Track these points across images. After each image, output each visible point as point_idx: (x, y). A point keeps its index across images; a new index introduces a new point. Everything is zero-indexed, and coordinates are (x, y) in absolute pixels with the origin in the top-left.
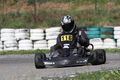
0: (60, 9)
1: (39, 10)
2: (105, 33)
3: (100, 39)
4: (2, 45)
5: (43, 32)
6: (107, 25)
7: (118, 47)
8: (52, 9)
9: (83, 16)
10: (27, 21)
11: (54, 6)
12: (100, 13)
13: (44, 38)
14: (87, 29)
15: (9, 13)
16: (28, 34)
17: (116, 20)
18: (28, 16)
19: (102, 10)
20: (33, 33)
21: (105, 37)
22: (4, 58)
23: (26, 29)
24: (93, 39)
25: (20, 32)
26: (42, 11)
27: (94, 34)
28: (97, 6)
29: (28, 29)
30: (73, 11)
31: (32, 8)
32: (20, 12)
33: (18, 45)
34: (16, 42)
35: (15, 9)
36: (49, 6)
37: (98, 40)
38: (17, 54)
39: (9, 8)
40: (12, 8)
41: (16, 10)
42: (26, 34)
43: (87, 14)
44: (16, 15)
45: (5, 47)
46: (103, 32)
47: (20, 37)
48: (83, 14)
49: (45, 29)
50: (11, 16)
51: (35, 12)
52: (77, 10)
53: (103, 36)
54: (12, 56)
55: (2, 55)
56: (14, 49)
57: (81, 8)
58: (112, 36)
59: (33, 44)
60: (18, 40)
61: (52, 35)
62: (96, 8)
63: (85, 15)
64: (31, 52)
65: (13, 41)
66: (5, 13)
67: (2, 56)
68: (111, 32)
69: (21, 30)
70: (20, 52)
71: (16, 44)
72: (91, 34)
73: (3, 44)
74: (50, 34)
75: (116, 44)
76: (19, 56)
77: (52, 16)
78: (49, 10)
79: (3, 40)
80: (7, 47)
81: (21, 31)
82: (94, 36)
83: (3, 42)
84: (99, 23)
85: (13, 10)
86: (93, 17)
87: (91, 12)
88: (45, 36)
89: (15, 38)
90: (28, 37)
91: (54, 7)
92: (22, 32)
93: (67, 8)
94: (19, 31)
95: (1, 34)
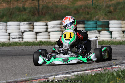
0: (61, 4)
1: (42, 5)
2: (101, 26)
3: (97, 31)
4: (9, 37)
5: (45, 25)
6: (102, 18)
7: (113, 38)
8: (54, 4)
9: (81, 10)
11: (56, 1)
12: (96, 7)
13: (46, 30)
14: (86, 22)
15: (16, 7)
16: (32, 27)
17: (111, 14)
18: (32, 9)
19: (98, 5)
20: (36, 26)
21: (101, 29)
22: (9, 50)
23: (30, 22)
24: (91, 32)
25: (25, 25)
26: (45, 6)
27: (92, 27)
28: (94, 1)
29: (32, 23)
30: (72, 6)
31: (36, 2)
32: (26, 6)
33: (22, 36)
34: (21, 34)
37: (95, 32)
38: (21, 45)
39: (15, 3)
40: (18, 3)
41: (21, 5)
42: (30, 27)
43: (85, 8)
44: (22, 9)
45: (11, 38)
46: (100, 25)
47: (25, 29)
48: (82, 8)
49: (47, 22)
50: (17, 10)
51: (39, 6)
52: (76, 5)
53: (99, 29)
54: (16, 48)
55: (7, 46)
56: (19, 40)
57: (79, 3)
58: (107, 29)
59: (37, 36)
60: (23, 32)
61: (54, 28)
62: (93, 3)
64: (34, 44)
65: (18, 33)
66: (12, 7)
68: (107, 25)
69: (25, 23)
70: (24, 44)
72: (88, 27)
73: (9, 36)
74: (52, 27)
75: (111, 36)
76: (23, 48)
77: (53, 11)
78: (51, 4)
79: (9, 32)
80: (13, 38)
81: (26, 24)
82: (91, 28)
83: (9, 33)
84: (95, 17)
85: (19, 4)
86: (90, 11)
87: (88, 7)
88: (47, 29)
89: (20, 30)
90: (32, 30)
91: (55, 3)
93: (67, 3)
94: (24, 24)
95: (8, 26)
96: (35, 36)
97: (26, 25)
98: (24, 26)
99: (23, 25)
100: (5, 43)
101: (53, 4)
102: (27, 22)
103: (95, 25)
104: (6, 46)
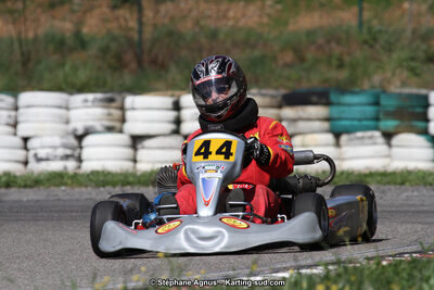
0: (231, 23)
1: (155, 26)
2: (397, 114)
3: (377, 134)
4: (23, 152)
5: (170, 105)
6: (398, 83)
8: (202, 22)
9: (313, 48)
10: (110, 67)
12: (375, 39)
13: (173, 127)
14: (333, 98)
15: (46, 36)
16: (117, 113)
18: (114, 46)
19: (383, 29)
20: (133, 109)
21: (397, 127)
22: (38, 201)
23: (109, 95)
24: (352, 136)
25: (89, 104)
26: (164, 30)
27: (358, 116)
28: (367, 15)
29: (116, 96)
30: (277, 33)
31: (128, 15)
32: (85, 30)
33: (78, 150)
34: (74, 142)
35: (64, 19)
36: (190, 10)
37: (371, 138)
38: (80, 185)
39: (43, 19)
40: (54, 17)
41: (68, 26)
42: (109, 114)
43: (329, 42)
44: (70, 41)
45: (32, 159)
46: (391, 109)
47: (90, 123)
48: (314, 42)
49: (179, 97)
50: (51, 47)
51: (140, 32)
52: (291, 27)
53: (390, 124)
54: (62, 192)
55: (25, 186)
56: (65, 168)
57: (307, 21)
58: (420, 124)
59: (136, 150)
60: (80, 132)
62: (361, 24)
63: (320, 47)
64: (131, 179)
65: (62, 137)
66: (31, 35)
67: (27, 190)
68: (419, 110)
69: (90, 96)
70: (91, 180)
71: (73, 148)
72: (344, 116)
73: (26, 148)
76: (90, 193)
77: (200, 50)
78: (189, 24)
79: (26, 134)
80: (39, 160)
81: (93, 101)
82: (356, 123)
83: (26, 140)
84: (369, 77)
86: (349, 54)
87: (343, 36)
88: (178, 122)
89: (71, 127)
90: (117, 125)
91: (207, 17)
92: (96, 104)
93: (256, 19)
94: (86, 101)
95: (21, 111)
96: (129, 152)
97: (93, 106)
98: (86, 110)
99: (81, 104)
100: (15, 177)
101: (197, 22)
102: (99, 96)
103: (370, 110)
104: (20, 186)
